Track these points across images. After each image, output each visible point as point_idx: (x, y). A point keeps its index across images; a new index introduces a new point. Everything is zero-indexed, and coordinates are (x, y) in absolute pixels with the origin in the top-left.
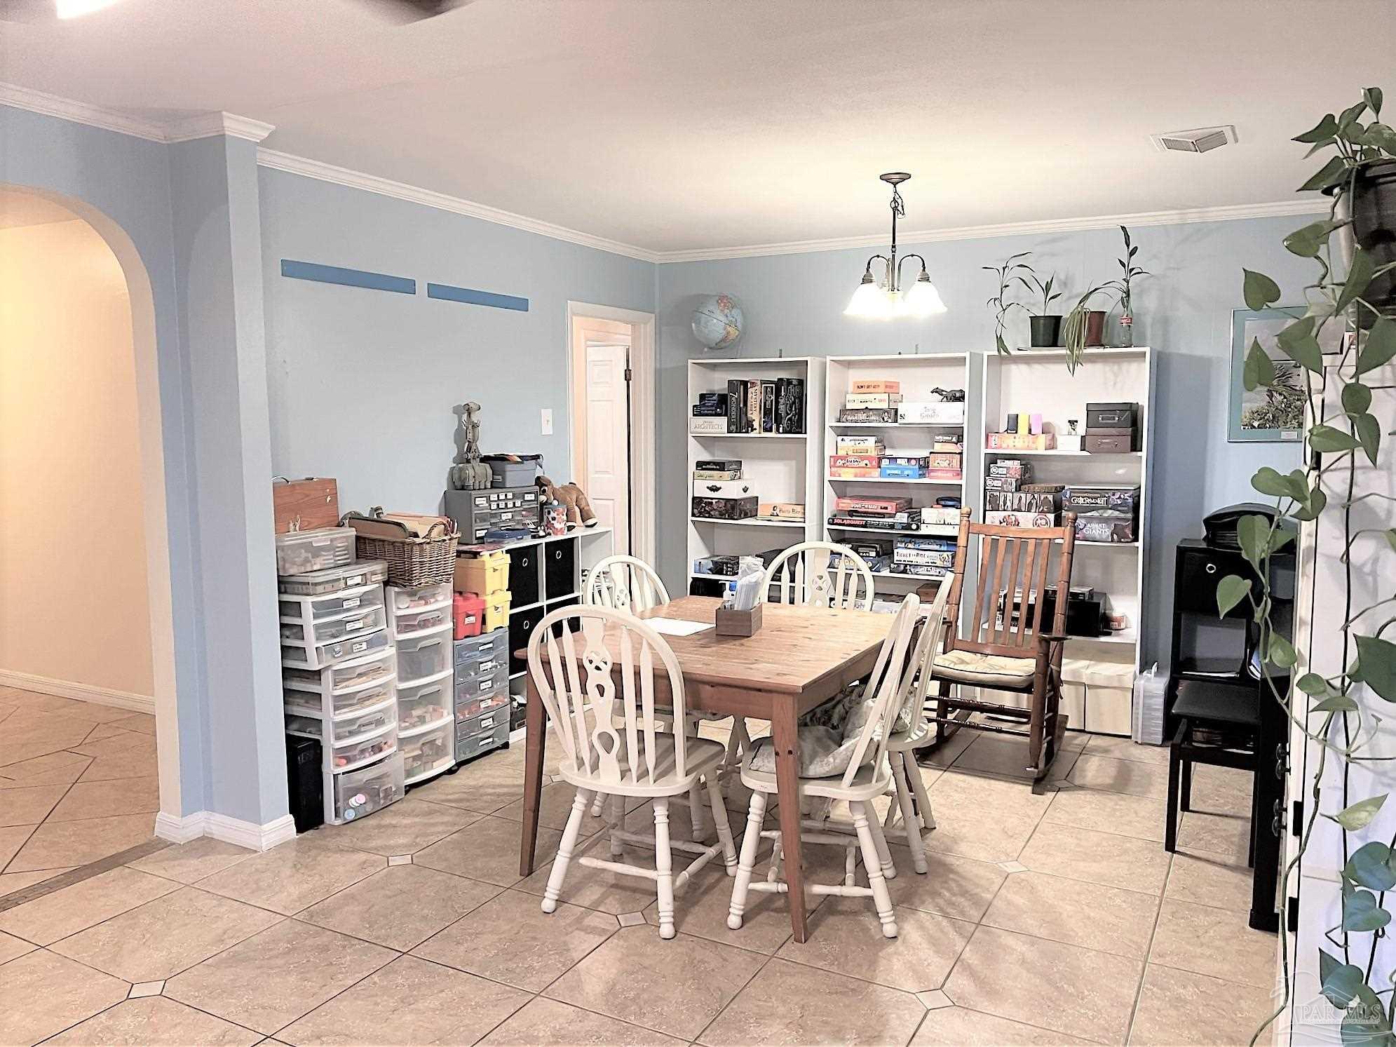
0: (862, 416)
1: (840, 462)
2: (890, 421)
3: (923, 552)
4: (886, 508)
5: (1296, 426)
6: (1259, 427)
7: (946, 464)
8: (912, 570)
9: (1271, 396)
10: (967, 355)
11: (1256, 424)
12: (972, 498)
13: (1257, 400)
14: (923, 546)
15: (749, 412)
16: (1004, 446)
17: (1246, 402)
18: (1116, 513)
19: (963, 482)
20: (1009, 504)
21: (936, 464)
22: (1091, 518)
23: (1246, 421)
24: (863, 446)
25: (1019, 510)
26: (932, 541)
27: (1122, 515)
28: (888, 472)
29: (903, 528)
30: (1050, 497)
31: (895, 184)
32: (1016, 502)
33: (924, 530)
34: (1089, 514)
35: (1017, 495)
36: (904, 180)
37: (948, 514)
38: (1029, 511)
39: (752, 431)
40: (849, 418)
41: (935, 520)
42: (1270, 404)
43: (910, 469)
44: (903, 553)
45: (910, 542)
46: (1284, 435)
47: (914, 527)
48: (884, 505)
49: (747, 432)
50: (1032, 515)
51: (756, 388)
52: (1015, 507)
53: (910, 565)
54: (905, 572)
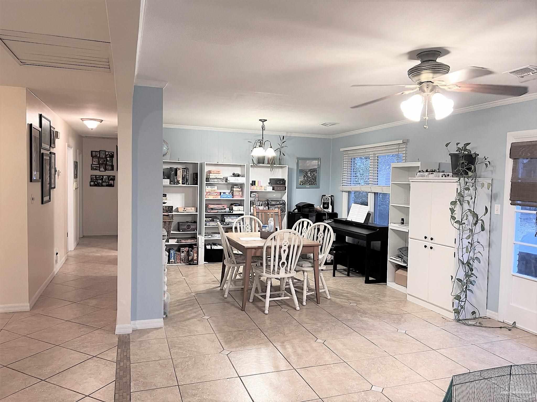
0: (216, 180)
1: (208, 194)
2: (224, 182)
3: (233, 219)
4: (224, 207)
5: (309, 184)
6: (302, 185)
7: (238, 194)
8: (230, 224)
9: (304, 178)
10: (245, 165)
11: (301, 184)
12: (247, 203)
13: (301, 179)
14: (232, 217)
15: (178, 178)
16: (254, 189)
17: (300, 179)
18: (281, 206)
19: (245, 199)
20: (257, 204)
21: (235, 194)
22: (276, 207)
23: (300, 183)
24: (213, 189)
25: (259, 206)
26: (234, 216)
27: (283, 206)
28: (223, 196)
29: (229, 212)
30: (266, 202)
31: (263, 122)
32: (258, 204)
33: (234, 213)
34: (275, 206)
35: (259, 202)
36: (265, 121)
37: (240, 208)
38: (262, 206)
39: (179, 184)
40: (212, 181)
41: (236, 210)
42: (304, 180)
43: (229, 196)
44: (228, 220)
45: (228, 216)
46: (307, 187)
47: (232, 212)
48: (224, 206)
49: (177, 184)
50: (262, 207)
51: (180, 170)
52: (258, 205)
53: (230, 223)
54: (228, 225)
